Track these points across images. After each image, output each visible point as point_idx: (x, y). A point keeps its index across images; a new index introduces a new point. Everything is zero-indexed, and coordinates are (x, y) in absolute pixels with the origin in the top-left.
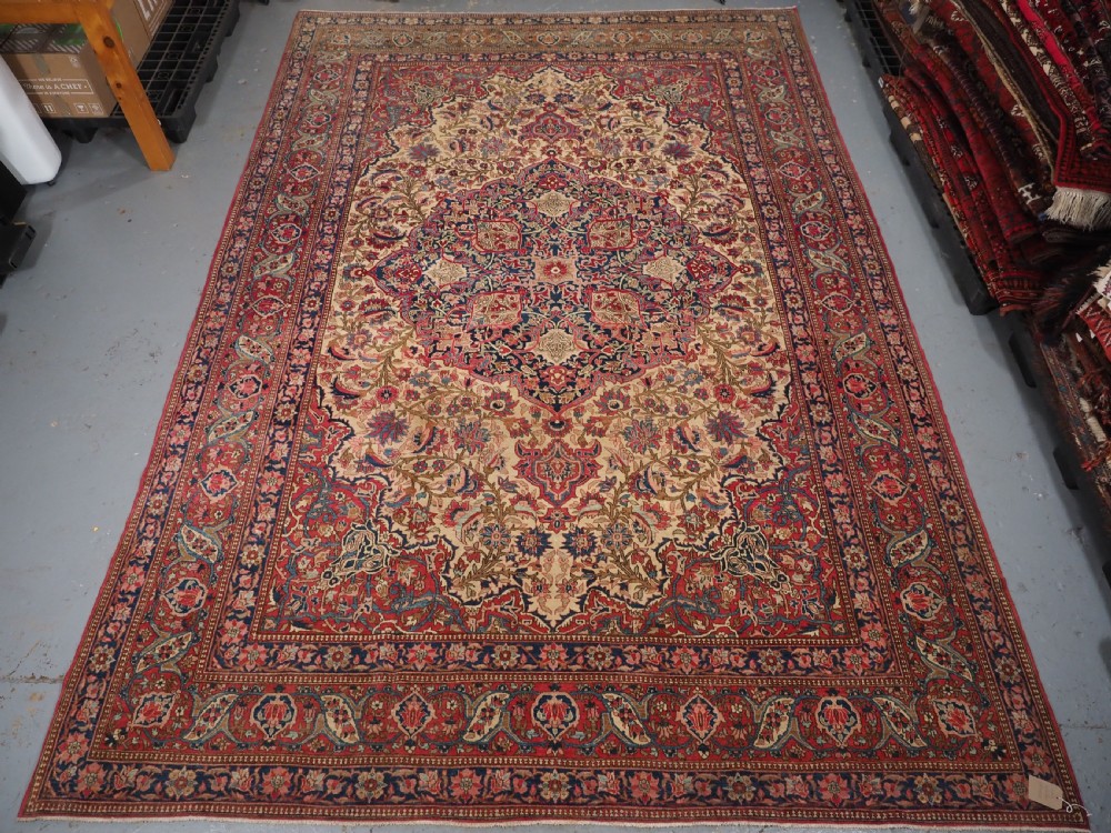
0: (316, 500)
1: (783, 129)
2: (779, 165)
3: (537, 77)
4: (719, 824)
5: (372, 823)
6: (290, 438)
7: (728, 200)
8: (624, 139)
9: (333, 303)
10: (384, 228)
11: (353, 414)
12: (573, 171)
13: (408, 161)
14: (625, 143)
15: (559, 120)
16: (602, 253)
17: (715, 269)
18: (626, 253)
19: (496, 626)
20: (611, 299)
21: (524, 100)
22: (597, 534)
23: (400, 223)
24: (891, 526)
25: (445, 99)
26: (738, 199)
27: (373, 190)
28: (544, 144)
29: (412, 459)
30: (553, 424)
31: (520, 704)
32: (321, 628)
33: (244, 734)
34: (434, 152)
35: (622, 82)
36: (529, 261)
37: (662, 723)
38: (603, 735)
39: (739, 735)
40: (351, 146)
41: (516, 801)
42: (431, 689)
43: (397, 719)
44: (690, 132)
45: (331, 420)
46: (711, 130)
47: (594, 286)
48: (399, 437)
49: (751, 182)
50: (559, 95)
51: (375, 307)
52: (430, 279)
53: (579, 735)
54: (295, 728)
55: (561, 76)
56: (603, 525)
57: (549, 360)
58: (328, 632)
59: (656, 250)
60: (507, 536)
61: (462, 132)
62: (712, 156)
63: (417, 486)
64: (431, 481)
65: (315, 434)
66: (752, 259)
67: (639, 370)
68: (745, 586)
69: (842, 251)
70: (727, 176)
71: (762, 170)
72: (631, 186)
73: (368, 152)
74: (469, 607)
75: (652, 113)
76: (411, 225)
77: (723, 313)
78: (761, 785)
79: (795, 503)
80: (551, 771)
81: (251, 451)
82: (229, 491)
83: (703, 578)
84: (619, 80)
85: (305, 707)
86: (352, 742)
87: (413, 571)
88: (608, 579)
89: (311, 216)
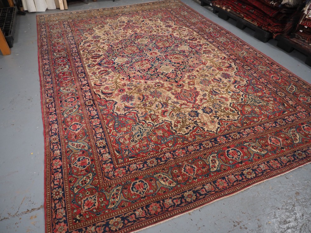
0: (115, 122)
1: (192, 19)
2: (196, 25)
3: (119, 18)
4: (303, 166)
5: (199, 208)
6: (95, 109)
7: (189, 33)
8: (153, 26)
9: (89, 74)
10: (95, 54)
11: (113, 98)
12: (143, 34)
13: (92, 40)
15: (132, 25)
16: (164, 48)
17: (197, 46)
18: (171, 47)
19: (198, 138)
20: (174, 57)
21: (119, 23)
22: (210, 107)
23: (99, 52)
24: (283, 85)
25: (95, 26)
26: (191, 32)
27: (85, 47)
28: (131, 30)
29: (141, 104)
30: (178, 86)
31: (222, 155)
32: (140, 156)
33: (132, 198)
34: (99, 37)
35: (144, 16)
36: (144, 53)
37: (266, 146)
38: (252, 155)
39: (289, 142)
40: (72, 39)
41: (240, 182)
42: (190, 161)
43: (185, 173)
44: (169, 22)
45: (107, 101)
46: (174, 21)
47: (167, 55)
48: (133, 100)
49: (192, 29)
50: (128, 21)
51: (104, 72)
52: (117, 63)
53: (245, 157)
54: (150, 189)
55: (126, 17)
56: (211, 104)
57: (166, 72)
58: (143, 157)
59: (179, 45)
60: (185, 114)
61: (105, 31)
62: (178, 26)
63: (147, 110)
64: (151, 108)
65: (103, 105)
66: (204, 42)
67: (193, 69)
68: (260, 108)
69: (225, 37)
70: (185, 29)
71: (193, 26)
72: (162, 34)
73: (78, 40)
74: (186, 135)
75: (156, 21)
76: (103, 52)
77: (206, 54)
78: (305, 152)
79: (257, 87)
80: (245, 170)
81: (83, 116)
82: (81, 128)
83: (248, 109)
84: (142, 16)
85: (150, 181)
86: (174, 186)
87: (162, 131)
88: (222, 116)
89: (69, 56)
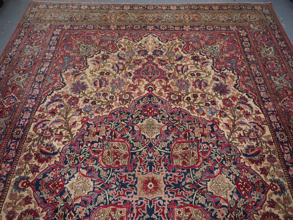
1: (278, 75)
2: (280, 100)
3: (144, 39)
7: (255, 127)
8: (191, 80)
9: (2, 213)
10: (47, 145)
12: (162, 102)
13: (69, 93)
14: (191, 83)
15: (155, 66)
16: (180, 170)
17: (254, 187)
18: (196, 171)
21: (136, 53)
23: (57, 141)
25: (95, 52)
26: (260, 126)
27: (46, 115)
28: (146, 83)
34: (84, 87)
35: (188, 43)
36: (134, 175)
40: (40, 82)
44: (227, 76)
46: (238, 75)
47: (176, 201)
49: (266, 113)
50: (155, 51)
52: (68, 192)
55: (156, 39)
59: (215, 169)
61: (102, 73)
62: (241, 93)
66: (277, 178)
70: (251, 108)
71: (271, 103)
72: (196, 115)
73: (48, 86)
75: (205, 63)
76: (64, 143)
84: (186, 42)
89: (6, 135)
